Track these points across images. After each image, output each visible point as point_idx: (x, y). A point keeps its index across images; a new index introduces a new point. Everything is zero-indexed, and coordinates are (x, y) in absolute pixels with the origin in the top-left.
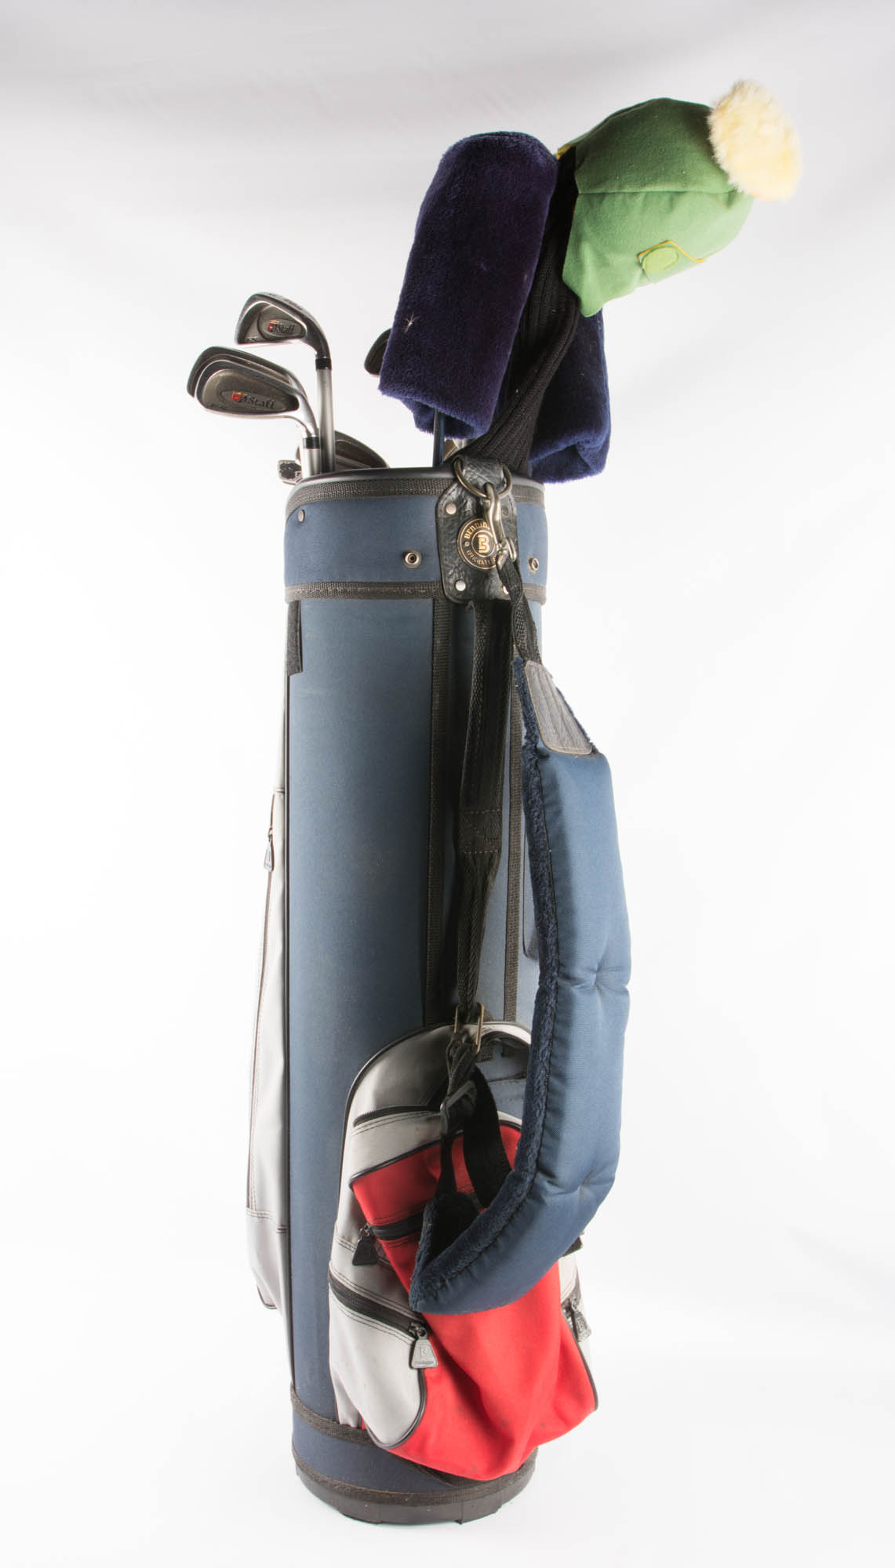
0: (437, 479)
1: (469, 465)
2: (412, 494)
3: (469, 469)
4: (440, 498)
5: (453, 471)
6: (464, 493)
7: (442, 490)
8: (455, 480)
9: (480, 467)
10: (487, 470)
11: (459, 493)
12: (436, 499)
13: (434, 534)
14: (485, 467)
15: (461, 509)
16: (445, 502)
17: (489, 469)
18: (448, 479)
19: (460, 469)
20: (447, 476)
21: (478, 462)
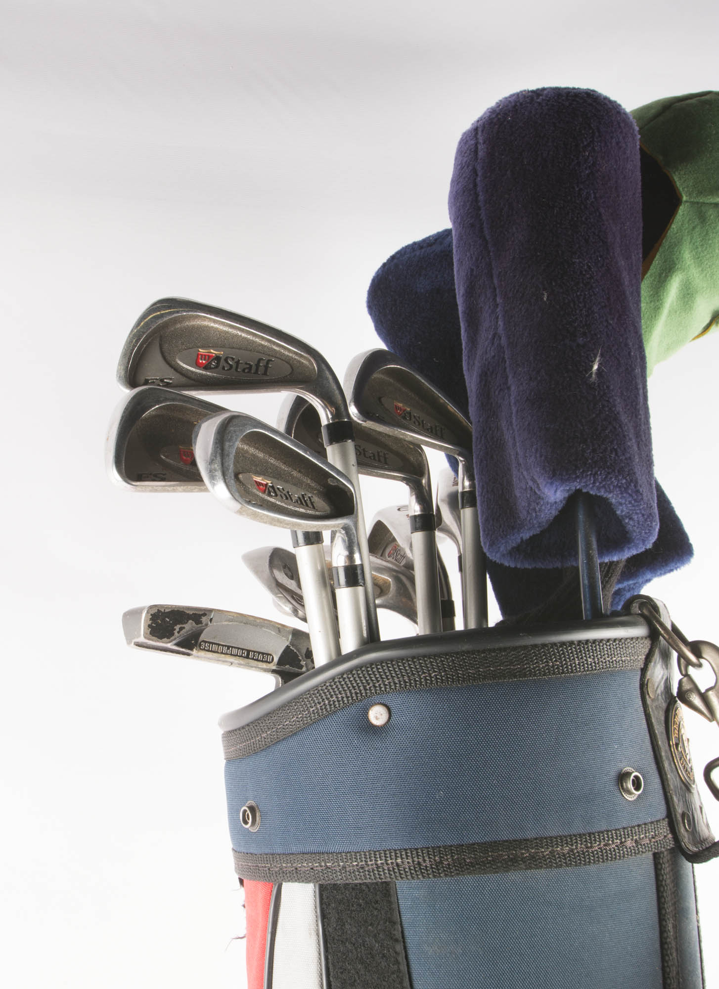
4: (644, 671)
7: (644, 657)
8: (652, 638)
12: (638, 672)
20: (641, 632)
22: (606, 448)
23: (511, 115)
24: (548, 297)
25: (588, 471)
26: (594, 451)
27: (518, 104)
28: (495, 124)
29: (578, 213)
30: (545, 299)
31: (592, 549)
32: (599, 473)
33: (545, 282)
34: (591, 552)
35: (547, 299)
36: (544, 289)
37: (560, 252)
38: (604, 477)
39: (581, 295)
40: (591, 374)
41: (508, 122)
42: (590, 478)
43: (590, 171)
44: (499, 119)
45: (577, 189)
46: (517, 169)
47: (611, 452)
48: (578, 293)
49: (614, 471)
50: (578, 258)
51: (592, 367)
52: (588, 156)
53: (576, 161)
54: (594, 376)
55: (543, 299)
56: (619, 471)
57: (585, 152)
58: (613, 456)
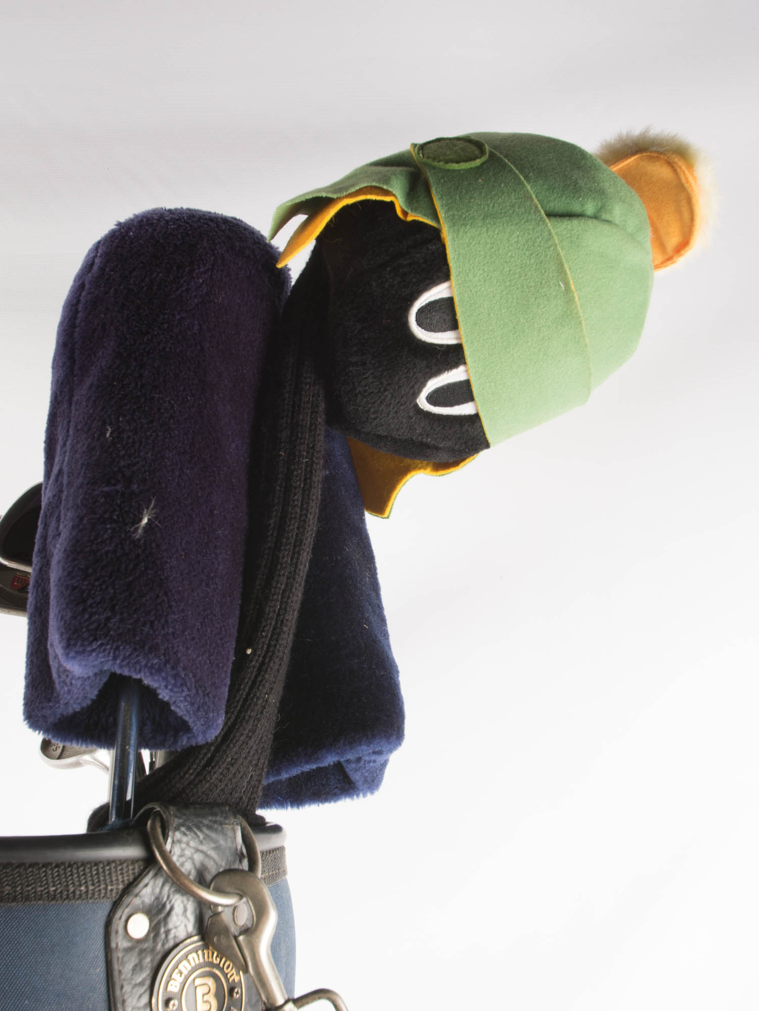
0: (109, 863)
1: (177, 829)
2: (54, 898)
3: (178, 835)
4: (116, 905)
5: (147, 842)
6: (166, 888)
7: (121, 887)
8: (149, 862)
9: (199, 829)
10: (213, 835)
11: (157, 890)
12: (107, 905)
13: (102, 988)
14: (210, 828)
15: (159, 923)
16: (127, 911)
17: (216, 831)
18: (134, 861)
19: (161, 837)
20: (132, 852)
21: (196, 820)
22: (138, 620)
23: (133, 230)
24: (111, 433)
25: (108, 644)
26: (122, 620)
27: (144, 220)
28: (116, 238)
29: (173, 344)
30: (108, 435)
31: (129, 744)
32: (121, 648)
33: (113, 416)
34: (127, 747)
35: (110, 436)
36: (111, 424)
37: (139, 384)
38: (128, 654)
39: (151, 435)
40: (137, 528)
41: (130, 237)
42: (109, 653)
43: (200, 300)
44: (122, 233)
45: (178, 317)
46: (122, 287)
47: (144, 624)
48: (148, 434)
49: (143, 647)
50: (159, 394)
51: (141, 520)
52: (202, 284)
53: (186, 287)
54: (140, 531)
55: (106, 435)
56: (150, 648)
57: (198, 279)
58: (146, 629)
